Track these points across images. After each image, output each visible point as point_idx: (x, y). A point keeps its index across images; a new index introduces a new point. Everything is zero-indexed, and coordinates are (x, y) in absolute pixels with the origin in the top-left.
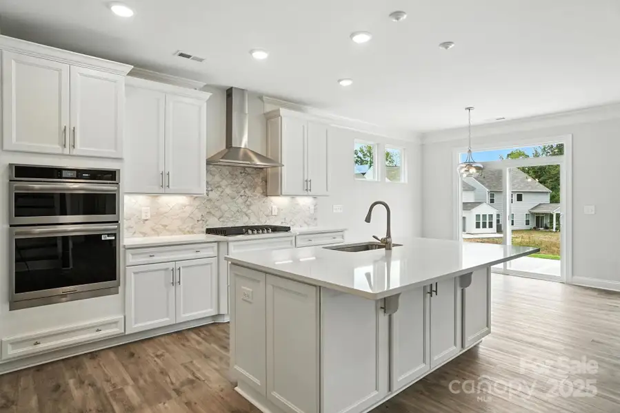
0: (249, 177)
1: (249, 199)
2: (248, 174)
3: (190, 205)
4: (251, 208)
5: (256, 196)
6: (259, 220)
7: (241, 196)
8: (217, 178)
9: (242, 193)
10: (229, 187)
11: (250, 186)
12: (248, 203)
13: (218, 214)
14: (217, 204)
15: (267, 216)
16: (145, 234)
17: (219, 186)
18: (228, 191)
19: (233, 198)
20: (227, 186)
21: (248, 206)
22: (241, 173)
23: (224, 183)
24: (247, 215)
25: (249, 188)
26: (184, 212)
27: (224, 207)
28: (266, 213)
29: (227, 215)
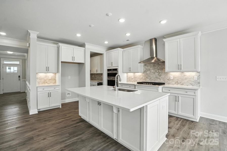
0: (160, 66)
1: (160, 74)
2: (160, 65)
3: (142, 75)
4: (161, 76)
5: (163, 72)
6: (164, 81)
7: (157, 72)
8: (149, 67)
9: (158, 71)
10: (153, 70)
11: (161, 69)
12: (160, 75)
13: (150, 78)
14: (149, 75)
15: (168, 80)
16: (132, 82)
17: (150, 70)
18: (152, 71)
19: (154, 73)
20: (152, 69)
21: (160, 76)
22: (157, 65)
23: (151, 69)
24: (159, 79)
25: (160, 70)
26: (140, 77)
27: (151, 76)
28: (167, 78)
29: (152, 78)
